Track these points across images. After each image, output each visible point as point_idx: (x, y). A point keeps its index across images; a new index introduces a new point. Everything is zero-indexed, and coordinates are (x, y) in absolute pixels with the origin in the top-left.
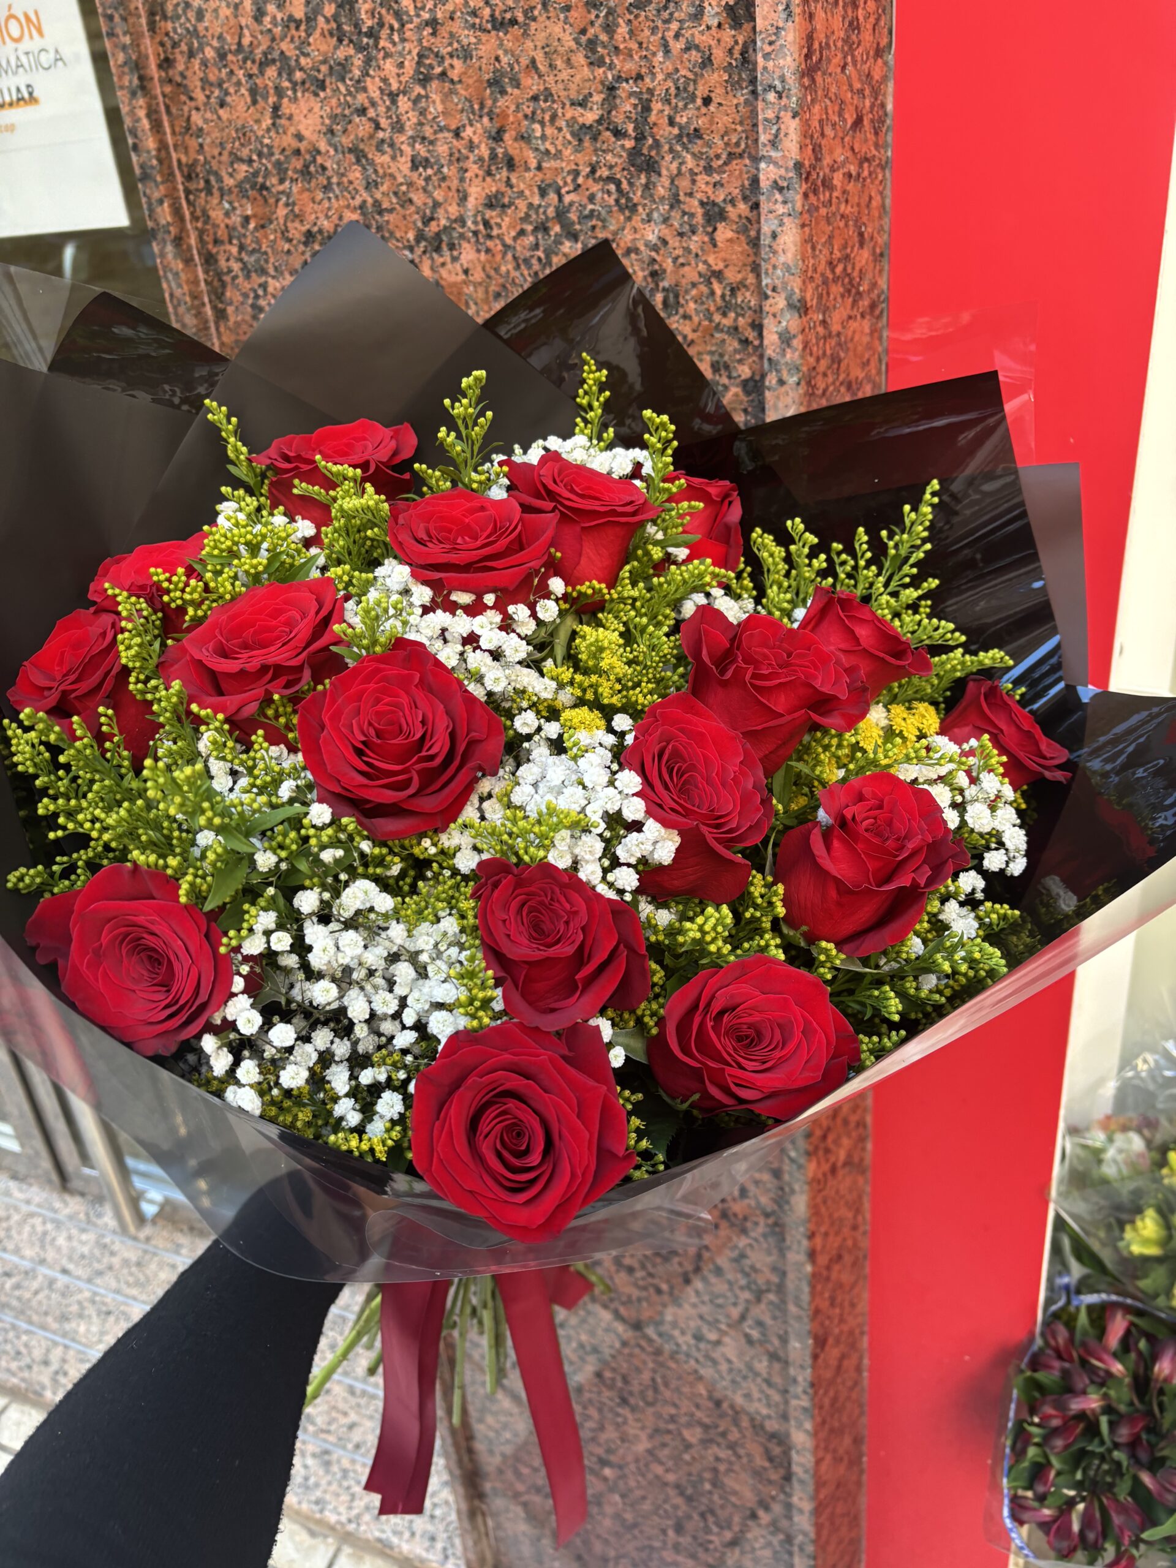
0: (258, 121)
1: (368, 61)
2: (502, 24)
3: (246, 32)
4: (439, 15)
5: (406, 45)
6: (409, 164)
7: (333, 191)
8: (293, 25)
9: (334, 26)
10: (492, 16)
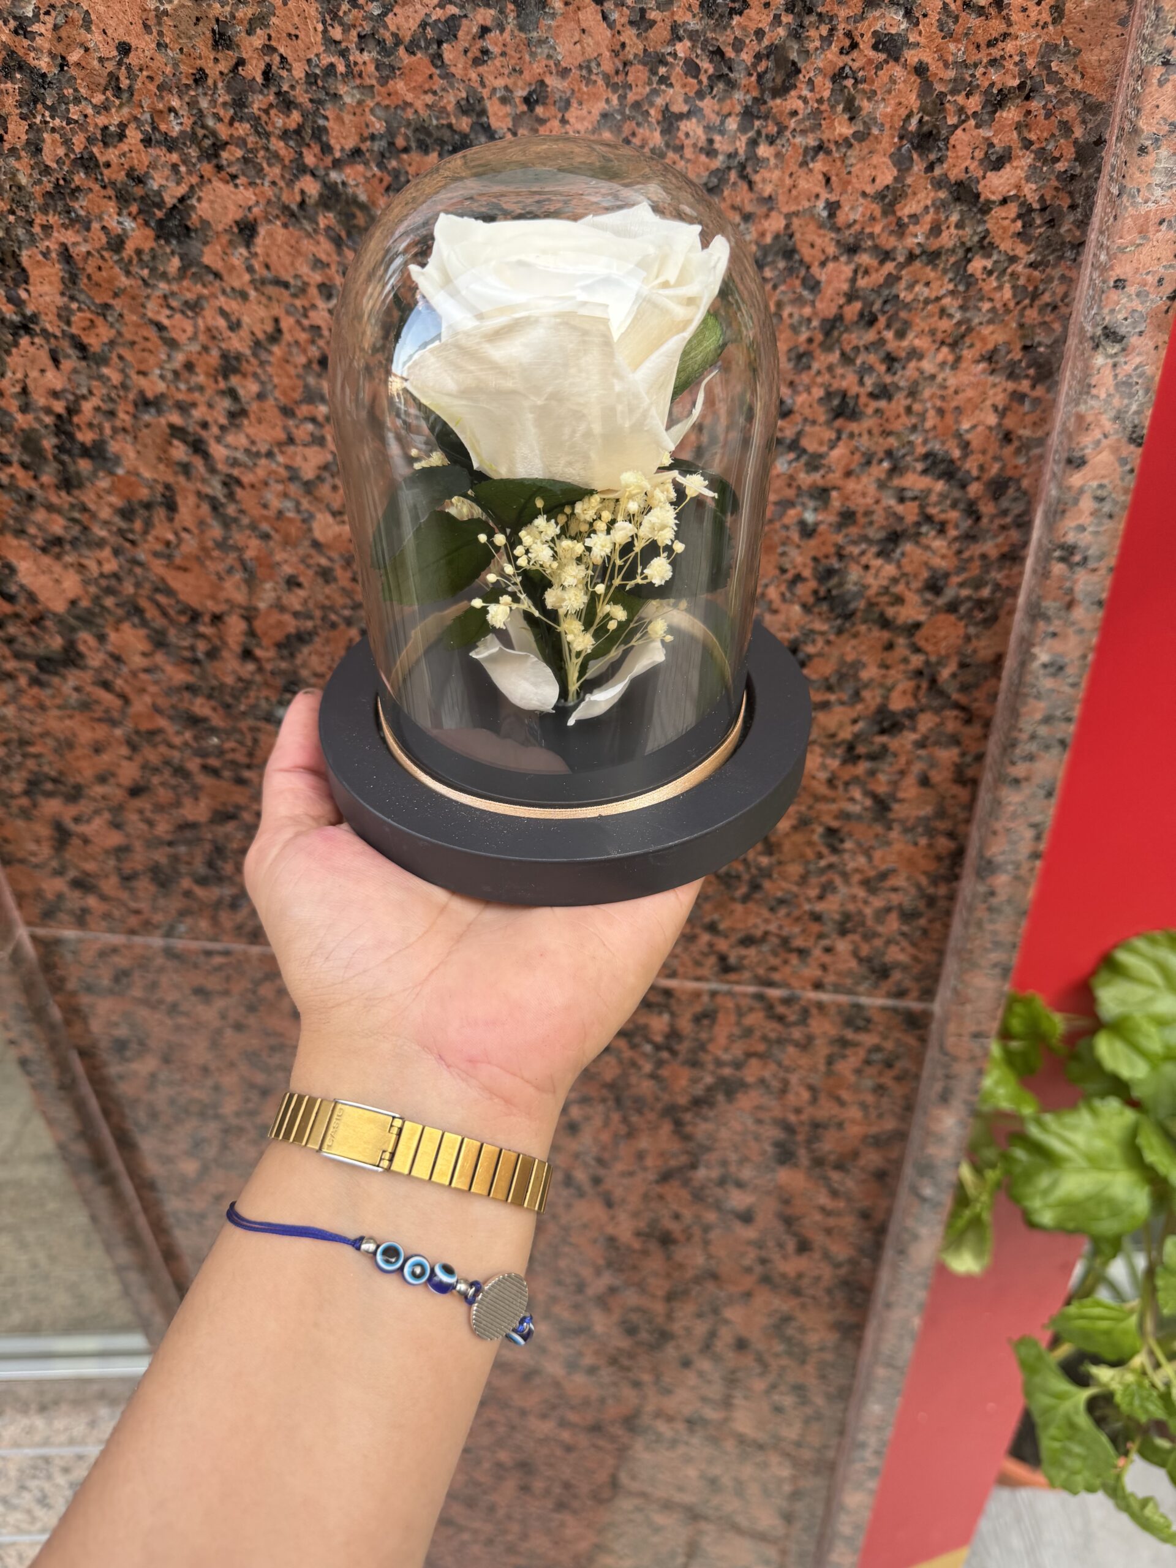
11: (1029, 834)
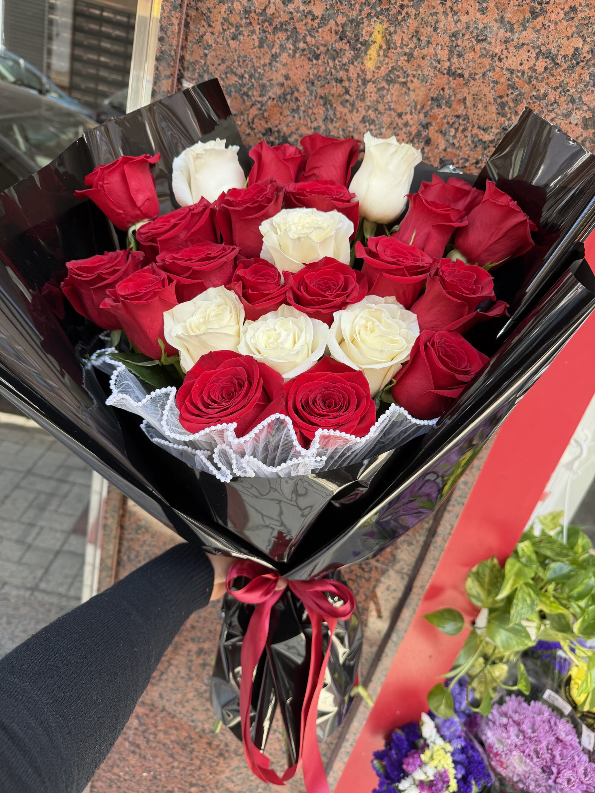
0: (259, 58)
1: (356, 57)
2: (454, 74)
3: (272, 5)
4: (416, 53)
5: (387, 60)
6: (360, 119)
7: (299, 114)
8: (310, 17)
9: (341, 30)
10: (449, 67)
11: (449, 527)
